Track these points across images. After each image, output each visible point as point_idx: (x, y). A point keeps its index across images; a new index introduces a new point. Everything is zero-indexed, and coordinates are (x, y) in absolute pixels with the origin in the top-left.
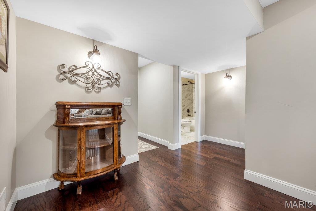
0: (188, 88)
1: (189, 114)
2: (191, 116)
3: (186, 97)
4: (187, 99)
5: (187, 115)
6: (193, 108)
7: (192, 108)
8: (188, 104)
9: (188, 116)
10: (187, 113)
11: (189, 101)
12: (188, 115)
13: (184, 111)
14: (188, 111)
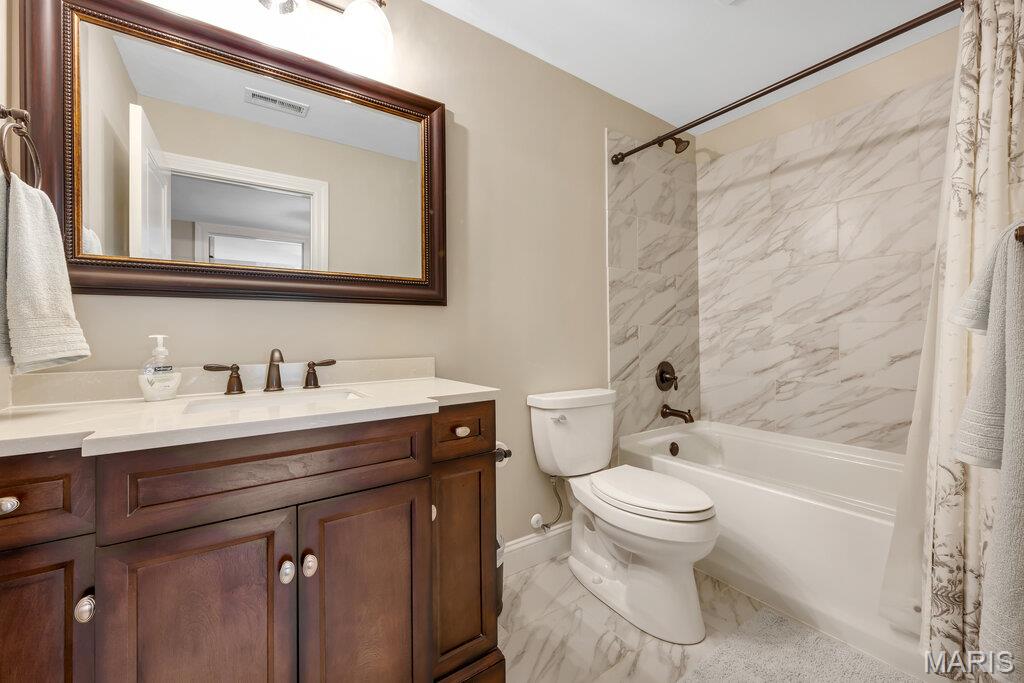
0: (663, 199)
1: (673, 398)
2: (688, 418)
3: (645, 266)
4: (653, 277)
5: (657, 406)
6: (697, 354)
7: (694, 352)
8: (663, 320)
9: (664, 415)
10: (652, 395)
11: (669, 298)
12: (667, 412)
13: (630, 384)
14: (666, 377)
